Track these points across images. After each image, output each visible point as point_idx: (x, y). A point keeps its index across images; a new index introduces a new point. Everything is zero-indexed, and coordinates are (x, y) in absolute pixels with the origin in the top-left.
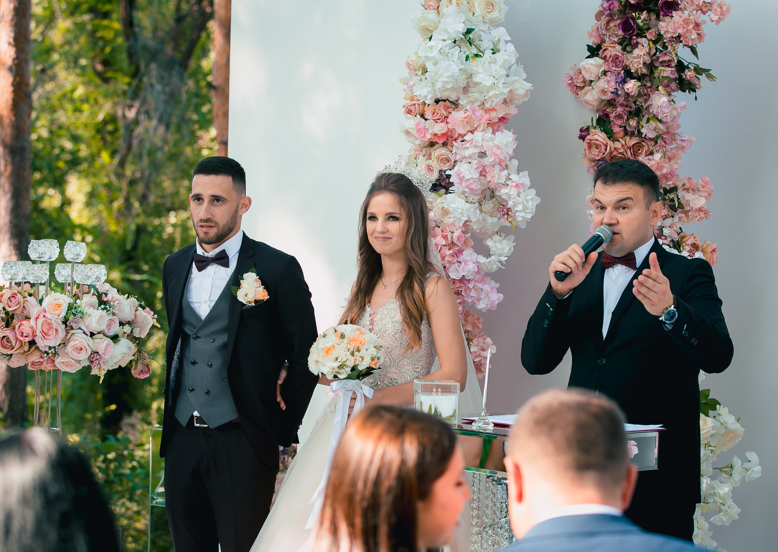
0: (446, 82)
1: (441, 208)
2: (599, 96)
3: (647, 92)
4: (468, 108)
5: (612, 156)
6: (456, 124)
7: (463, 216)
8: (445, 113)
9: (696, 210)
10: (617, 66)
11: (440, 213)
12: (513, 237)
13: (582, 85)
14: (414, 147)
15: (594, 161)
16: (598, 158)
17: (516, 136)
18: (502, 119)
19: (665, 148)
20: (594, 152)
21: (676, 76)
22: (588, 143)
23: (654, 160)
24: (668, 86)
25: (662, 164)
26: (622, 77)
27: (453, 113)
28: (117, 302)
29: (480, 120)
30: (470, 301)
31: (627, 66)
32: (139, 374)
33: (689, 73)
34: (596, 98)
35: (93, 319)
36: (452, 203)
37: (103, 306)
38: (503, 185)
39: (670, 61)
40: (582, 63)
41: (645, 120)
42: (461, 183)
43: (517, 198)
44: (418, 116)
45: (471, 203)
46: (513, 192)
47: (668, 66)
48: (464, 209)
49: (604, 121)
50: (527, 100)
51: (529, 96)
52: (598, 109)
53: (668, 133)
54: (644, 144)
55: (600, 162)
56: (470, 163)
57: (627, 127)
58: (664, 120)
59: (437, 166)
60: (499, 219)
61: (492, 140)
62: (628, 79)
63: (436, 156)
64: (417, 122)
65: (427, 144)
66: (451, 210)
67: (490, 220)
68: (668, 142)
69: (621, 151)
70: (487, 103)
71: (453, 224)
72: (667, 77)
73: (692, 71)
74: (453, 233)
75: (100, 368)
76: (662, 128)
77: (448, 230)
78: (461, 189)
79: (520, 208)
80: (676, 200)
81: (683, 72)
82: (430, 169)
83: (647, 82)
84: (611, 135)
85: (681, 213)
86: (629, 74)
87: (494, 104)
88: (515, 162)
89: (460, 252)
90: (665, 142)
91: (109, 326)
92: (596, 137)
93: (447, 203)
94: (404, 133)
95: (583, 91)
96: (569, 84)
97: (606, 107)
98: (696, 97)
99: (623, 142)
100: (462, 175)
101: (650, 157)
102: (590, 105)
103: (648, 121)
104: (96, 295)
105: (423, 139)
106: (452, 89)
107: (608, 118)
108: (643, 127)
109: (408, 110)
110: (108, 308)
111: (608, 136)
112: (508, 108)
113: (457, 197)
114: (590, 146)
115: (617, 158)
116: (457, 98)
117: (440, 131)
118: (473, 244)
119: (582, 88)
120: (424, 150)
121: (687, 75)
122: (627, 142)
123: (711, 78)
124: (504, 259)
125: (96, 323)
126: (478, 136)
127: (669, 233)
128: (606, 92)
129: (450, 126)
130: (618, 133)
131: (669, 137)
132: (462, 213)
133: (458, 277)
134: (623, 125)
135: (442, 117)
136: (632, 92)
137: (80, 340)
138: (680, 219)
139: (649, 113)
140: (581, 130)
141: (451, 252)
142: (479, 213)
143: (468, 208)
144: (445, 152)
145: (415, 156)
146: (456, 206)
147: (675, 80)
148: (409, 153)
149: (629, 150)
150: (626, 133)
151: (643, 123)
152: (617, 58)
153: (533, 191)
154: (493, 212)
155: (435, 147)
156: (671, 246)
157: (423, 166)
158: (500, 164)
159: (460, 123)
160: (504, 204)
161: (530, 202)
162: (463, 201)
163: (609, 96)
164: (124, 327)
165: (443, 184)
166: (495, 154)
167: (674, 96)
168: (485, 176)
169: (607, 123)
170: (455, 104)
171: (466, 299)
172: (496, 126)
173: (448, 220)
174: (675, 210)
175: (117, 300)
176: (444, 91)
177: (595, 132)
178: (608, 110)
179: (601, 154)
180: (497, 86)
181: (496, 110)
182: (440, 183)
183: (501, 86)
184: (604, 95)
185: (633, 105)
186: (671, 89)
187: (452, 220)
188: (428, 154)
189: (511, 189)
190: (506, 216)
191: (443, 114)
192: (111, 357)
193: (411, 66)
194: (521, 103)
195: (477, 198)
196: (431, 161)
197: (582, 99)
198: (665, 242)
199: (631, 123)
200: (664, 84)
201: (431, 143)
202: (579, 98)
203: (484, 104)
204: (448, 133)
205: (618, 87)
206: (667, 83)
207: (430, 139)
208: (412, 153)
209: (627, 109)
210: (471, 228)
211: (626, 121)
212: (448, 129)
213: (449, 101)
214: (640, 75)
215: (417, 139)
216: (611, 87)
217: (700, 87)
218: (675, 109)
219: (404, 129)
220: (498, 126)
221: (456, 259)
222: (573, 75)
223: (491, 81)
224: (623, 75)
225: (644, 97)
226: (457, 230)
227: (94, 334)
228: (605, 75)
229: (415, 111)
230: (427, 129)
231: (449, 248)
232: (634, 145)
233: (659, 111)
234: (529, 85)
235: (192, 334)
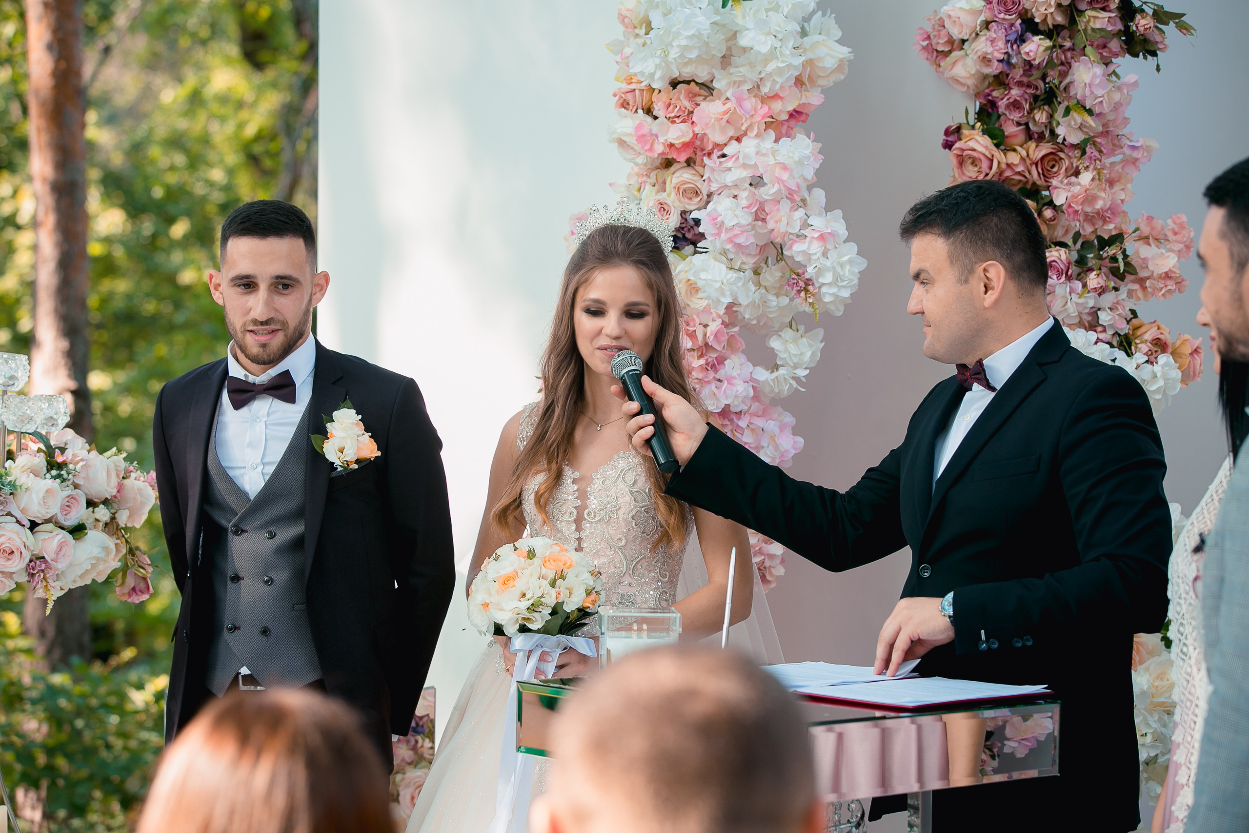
0: (686, 48)
1: (684, 281)
2: (978, 67)
3: (1066, 57)
4: (729, 95)
6: (707, 124)
7: (723, 294)
8: (687, 104)
9: (1160, 277)
10: (1007, 11)
11: (686, 289)
12: (820, 332)
13: (947, 49)
14: (636, 169)
17: (820, 145)
18: (795, 114)
19: (1100, 161)
20: (969, 172)
21: (1120, 26)
23: (1079, 184)
24: (1105, 47)
25: (1093, 192)
26: (1017, 31)
27: (703, 104)
28: (81, 464)
29: (752, 116)
31: (1026, 11)
32: (130, 595)
33: (1143, 22)
34: (973, 72)
35: (34, 496)
36: (702, 271)
37: (54, 472)
38: (798, 236)
40: (945, 8)
41: (1061, 109)
42: (719, 234)
43: (823, 260)
44: (640, 111)
45: (740, 270)
46: (816, 248)
47: (1104, 9)
48: (725, 281)
49: (989, 115)
50: (842, 77)
51: (846, 71)
52: (978, 93)
53: (1105, 133)
54: (1062, 155)
56: (735, 197)
57: (1031, 125)
58: (1097, 110)
59: (677, 204)
60: (792, 300)
61: (774, 153)
62: (1029, 35)
63: (673, 185)
64: (637, 122)
65: (658, 163)
66: (700, 284)
67: (773, 301)
68: (1105, 151)
69: (1020, 169)
70: (765, 86)
71: (707, 310)
72: (1101, 30)
73: (1148, 18)
74: (706, 326)
75: (46, 586)
76: (1093, 124)
77: (698, 321)
78: (718, 245)
79: (828, 278)
80: (1120, 257)
81: (1132, 19)
82: (663, 208)
83: (1064, 39)
84: (1000, 140)
85: (1134, 282)
86: (1030, 26)
87: (778, 87)
88: (820, 194)
89: (721, 361)
90: (1100, 151)
91: (67, 507)
92: (972, 144)
93: (692, 272)
94: (616, 144)
95: (948, 59)
96: (924, 48)
97: (991, 88)
98: (1158, 66)
99: (1024, 153)
100: (719, 219)
101: (1073, 179)
102: (963, 85)
103: (1067, 111)
104: (44, 452)
105: (649, 154)
106: (700, 60)
107: (995, 109)
108: (1058, 124)
109: (621, 101)
110: (65, 476)
111: (995, 142)
112: (807, 93)
113: (713, 261)
114: (961, 163)
115: (1013, 182)
116: (710, 76)
117: (678, 138)
118: (744, 347)
119: (946, 54)
120: (653, 174)
121: (1139, 26)
122: (1031, 152)
123: (1186, 29)
124: (802, 373)
125: (39, 504)
126: (749, 145)
127: (1110, 320)
128: (990, 61)
129: (697, 130)
130: (1014, 136)
131: (1108, 142)
132: (721, 291)
133: (717, 408)
134: (1024, 120)
135: (684, 112)
136: (1034, 59)
137: (9, 534)
138: (1130, 294)
139: (1069, 98)
140: (947, 132)
141: (702, 362)
142: (753, 288)
143: (733, 280)
144: (690, 177)
145: (637, 186)
146: (709, 277)
147: (1118, 34)
148: (628, 181)
149: (1034, 166)
150: (1029, 135)
151: (1058, 116)
153: (853, 247)
154: (781, 287)
155: (672, 169)
156: (1115, 343)
157: (651, 205)
158: (790, 197)
159: (716, 123)
160: (800, 271)
161: (848, 267)
162: (724, 267)
163: (995, 68)
164: (96, 509)
165: (689, 236)
166: (779, 180)
167: (1116, 66)
168: (764, 220)
169: (994, 117)
170: (707, 88)
172: (785, 127)
173: (699, 303)
174: (1122, 278)
175: (82, 460)
176: (686, 64)
177: (970, 135)
178: (995, 94)
180: (781, 53)
181: (781, 98)
182: (684, 235)
183: (788, 53)
184: (988, 65)
185: (1041, 84)
186: (1110, 51)
187: (704, 303)
188: (660, 181)
189: (810, 243)
190: (803, 294)
191: (686, 108)
192: (71, 565)
193: (626, 20)
194: (831, 85)
195: (751, 262)
196: (665, 194)
197: (948, 74)
198: (1102, 336)
199: (1037, 117)
200: (1095, 44)
201: (664, 160)
202: (943, 73)
203: (758, 86)
204: (693, 143)
205: (1010, 50)
206: (1101, 41)
207: (663, 153)
208: (633, 181)
209: (1028, 91)
210: (740, 317)
211: (1028, 113)
212: (695, 135)
213: (697, 83)
214: (1051, 26)
215: (640, 154)
216: (997, 51)
217: (1166, 47)
218: (1119, 89)
219: (615, 136)
220: (788, 127)
221: (711, 375)
222: (930, 30)
223: (769, 43)
224: (1019, 28)
225: (1060, 68)
226: (714, 320)
227: (38, 525)
228: (987, 28)
229: (635, 102)
230: (657, 136)
231: (699, 354)
232: (1043, 158)
233: (1087, 92)
234: (846, 49)
235: (230, 526)
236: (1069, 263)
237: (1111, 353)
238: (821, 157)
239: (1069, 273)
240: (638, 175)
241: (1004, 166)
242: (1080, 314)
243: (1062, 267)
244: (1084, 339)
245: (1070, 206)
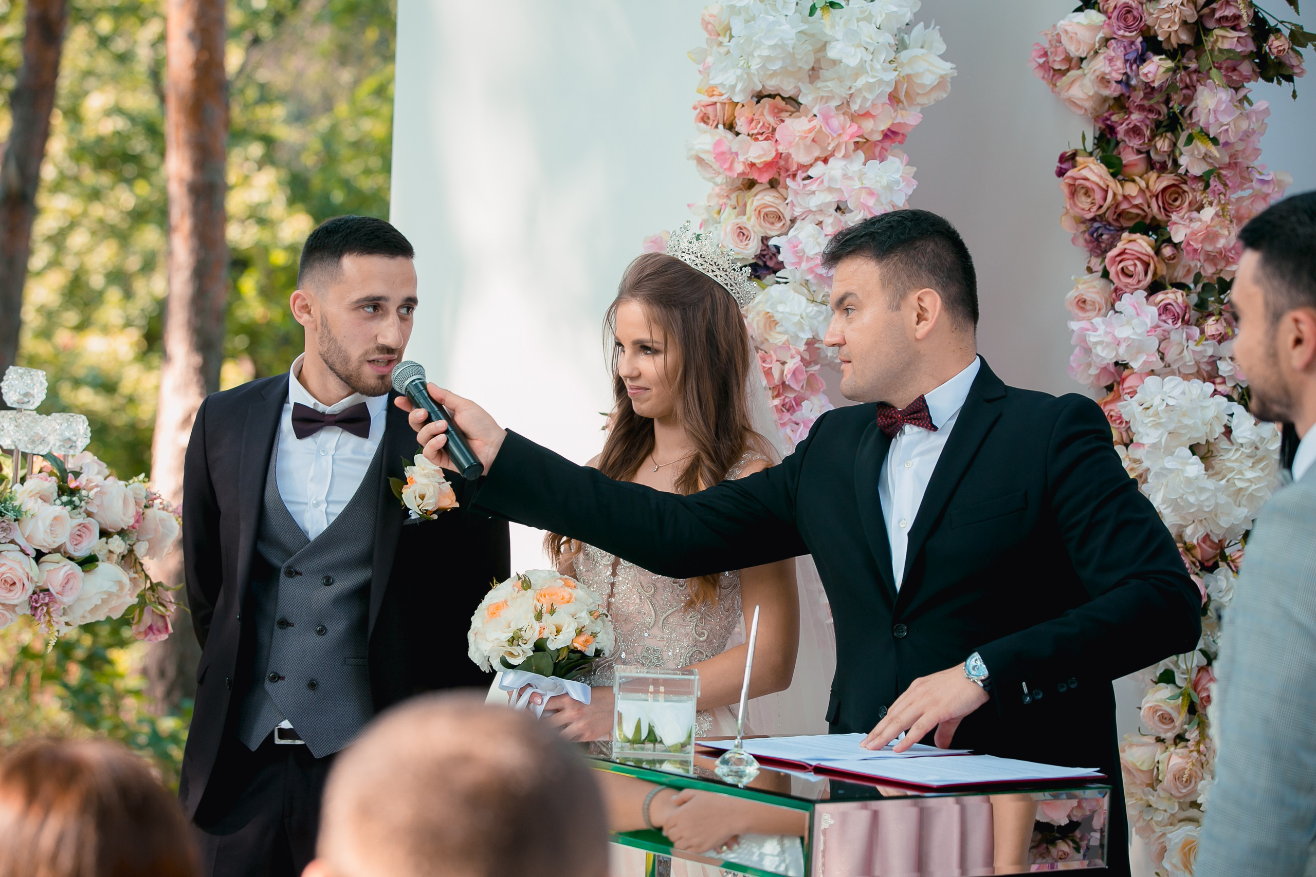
0: (768, 59)
1: (763, 313)
2: (1096, 88)
3: (1191, 79)
4: (815, 111)
5: (1118, 211)
6: (791, 143)
7: (802, 329)
8: (770, 120)
10: (1128, 28)
11: (762, 324)
13: (1064, 68)
14: (717, 190)
15: (1084, 223)
16: (1089, 216)
17: (915, 169)
18: (890, 135)
19: (1225, 195)
20: (1082, 203)
21: (1251, 47)
22: (1070, 185)
23: (1200, 220)
24: (1234, 69)
25: (1215, 229)
26: (1137, 50)
27: (788, 121)
28: (96, 490)
29: (840, 135)
31: (1149, 28)
32: (145, 634)
33: (1276, 43)
34: (1091, 93)
35: (40, 523)
36: (780, 303)
37: (65, 498)
39: (1238, 17)
40: (1062, 22)
41: (1183, 136)
42: (799, 263)
44: (721, 126)
45: (823, 303)
47: (1234, 28)
48: (804, 315)
49: (1108, 142)
50: (945, 95)
51: (949, 88)
52: (1098, 117)
53: (1233, 165)
54: (1185, 187)
55: (1096, 225)
56: (819, 223)
57: (1152, 154)
58: (1222, 139)
59: (758, 228)
61: (861, 176)
62: (1150, 54)
63: (753, 208)
64: (717, 138)
65: (739, 183)
66: (777, 317)
68: (1230, 184)
69: (1138, 201)
70: (855, 103)
71: (786, 346)
72: (1229, 51)
73: (1282, 38)
74: (784, 363)
75: (49, 621)
76: (1218, 154)
77: (775, 358)
78: (798, 275)
81: (1266, 40)
82: (742, 233)
83: (1190, 60)
84: (1117, 169)
86: (1152, 45)
87: (868, 104)
89: (799, 401)
90: (1225, 185)
91: (79, 535)
92: (1085, 173)
93: (769, 304)
94: (695, 162)
95: (1064, 78)
96: (1041, 66)
97: (1111, 111)
98: (1294, 92)
99: (1143, 184)
100: (800, 247)
101: (1195, 214)
102: (1080, 107)
103: (1190, 140)
104: (56, 475)
105: (729, 174)
106: (785, 72)
107: (1114, 135)
108: (1181, 154)
109: (702, 115)
110: (77, 502)
111: (1111, 171)
112: (904, 112)
113: (792, 292)
114: (1074, 191)
115: (1131, 216)
116: (797, 90)
117: (759, 157)
118: (825, 387)
119: (1063, 73)
120: (734, 196)
121: (1272, 47)
122: (1151, 183)
125: (45, 531)
126: (836, 166)
127: (1231, 370)
128: (1109, 82)
129: (781, 149)
130: (1134, 165)
131: (1235, 175)
132: (801, 326)
134: (1144, 148)
135: (768, 128)
136: (1153, 81)
137: (12, 564)
139: (1193, 125)
140: (1063, 159)
141: (777, 402)
143: (813, 313)
144: (772, 199)
145: (717, 208)
146: (788, 310)
147: (1250, 56)
148: (708, 202)
149: (1154, 199)
150: (1151, 165)
151: (1181, 144)
152: (1129, 12)
155: (754, 190)
156: (1235, 396)
157: (729, 229)
159: (801, 142)
162: (803, 300)
163: (1114, 91)
164: (110, 540)
165: (771, 264)
166: (865, 207)
167: (1247, 91)
169: (1113, 144)
170: (793, 101)
172: (877, 148)
173: (777, 338)
175: (97, 486)
176: (770, 76)
177: (1085, 162)
178: (1114, 118)
179: (1095, 208)
180: (872, 68)
181: (873, 117)
182: (765, 263)
183: (879, 67)
184: (1107, 87)
185: (1164, 109)
186: (1241, 74)
187: (784, 338)
188: (741, 204)
191: (770, 125)
192: (78, 599)
193: (710, 27)
194: (933, 103)
196: (745, 218)
197: (1065, 95)
198: (1220, 388)
199: (1159, 145)
200: (1224, 66)
201: (746, 181)
202: (1059, 94)
203: (848, 102)
204: (777, 162)
205: (1128, 70)
206: (1229, 63)
207: (743, 173)
208: (714, 202)
209: (1151, 116)
210: (822, 355)
211: (1150, 140)
212: (779, 155)
213: (783, 98)
214: (1176, 46)
215: (719, 173)
216: (1116, 71)
217: (1303, 71)
218: (1248, 116)
219: (693, 153)
220: (882, 148)
221: (787, 416)
222: (1047, 45)
223: (859, 56)
224: (1139, 46)
225: (1184, 91)
226: (792, 357)
227: (44, 554)
228: (1106, 46)
229: (716, 116)
230: (737, 154)
231: (776, 393)
232: (1164, 190)
233: (1212, 119)
234: (949, 65)
235: (284, 567)
236: (1186, 307)
237: (1229, 408)
238: (915, 182)
239: (1186, 318)
240: (718, 196)
241: (1120, 198)
242: (1197, 363)
243: (1178, 310)
244: (1199, 391)
245: (1188, 244)
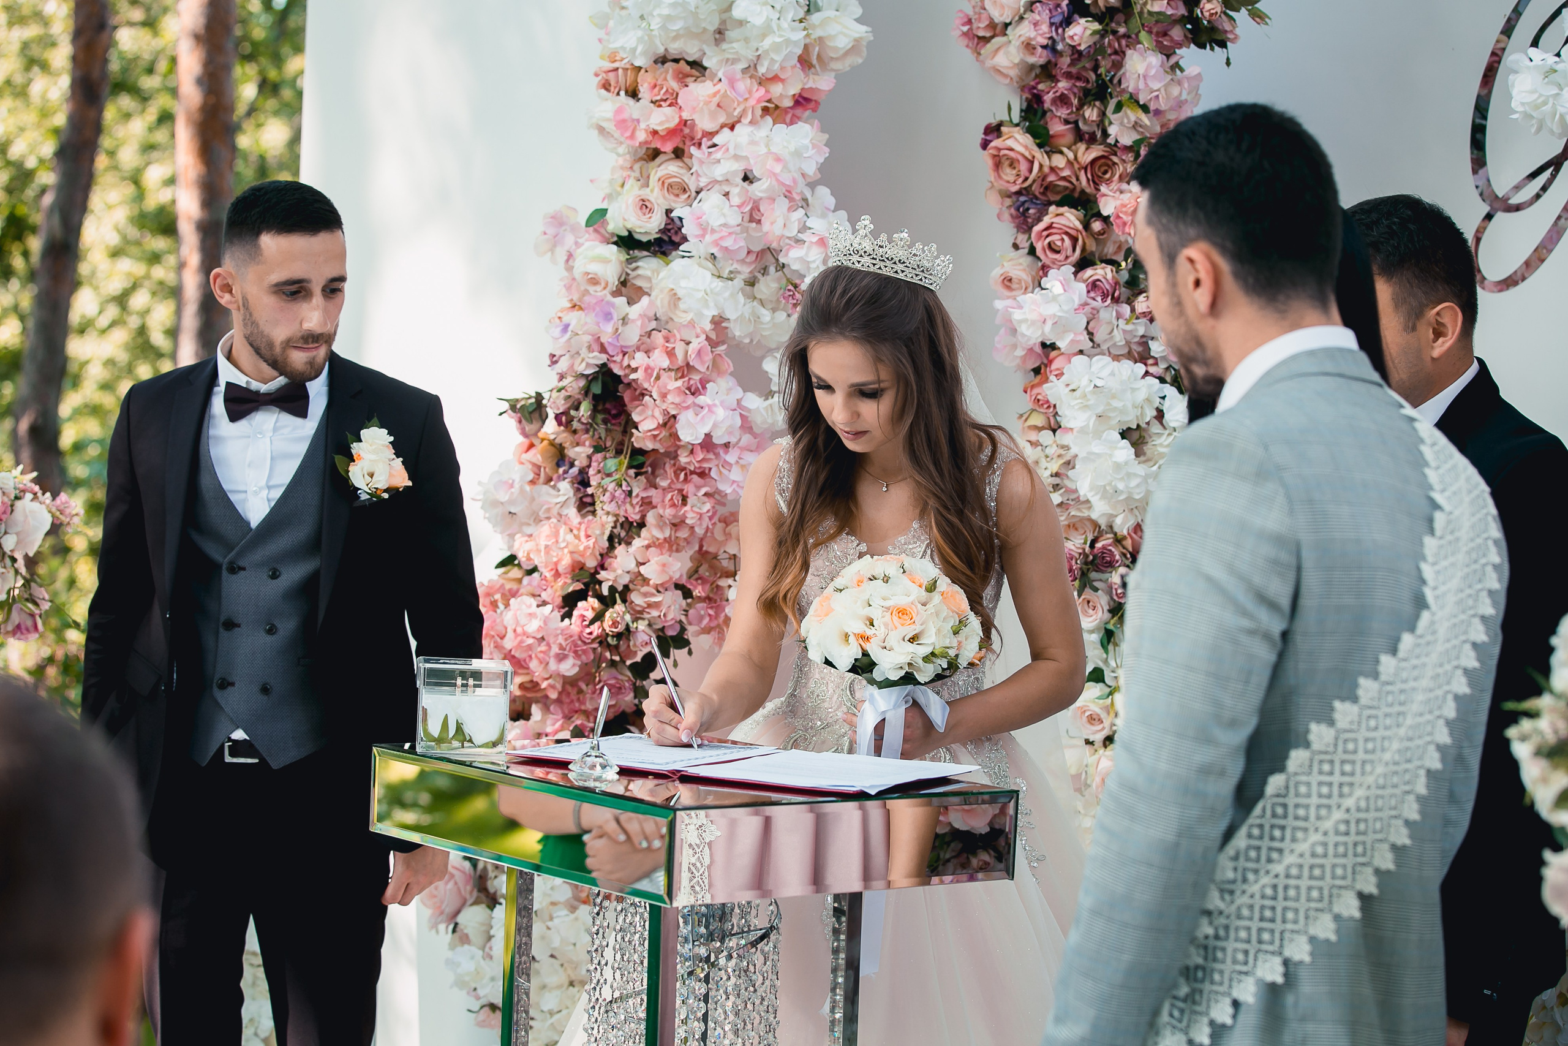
0: (668, 18)
1: (667, 291)
2: (1021, 55)
3: (1120, 45)
4: (720, 75)
5: (1045, 184)
6: (694, 109)
7: (706, 306)
8: (674, 85)
11: (666, 302)
13: (988, 35)
14: (620, 161)
15: (1009, 196)
16: (1015, 189)
17: (827, 136)
18: (802, 101)
20: (1006, 175)
21: (1182, 11)
22: (994, 156)
23: (1131, 192)
24: (1165, 34)
26: (1063, 13)
27: (693, 86)
29: (746, 99)
30: (729, 491)
32: (14, 633)
33: (1208, 6)
34: (1017, 61)
36: (684, 278)
38: (795, 241)
41: (1113, 105)
42: (703, 236)
44: (622, 93)
45: (729, 279)
48: (709, 291)
49: (1035, 112)
50: (860, 61)
51: (865, 53)
52: (1024, 87)
54: (1115, 159)
55: (1022, 199)
56: (726, 193)
57: (1081, 124)
58: (1152, 106)
59: (661, 201)
61: (767, 141)
62: (1076, 16)
63: (657, 179)
64: (618, 105)
65: (642, 152)
66: (680, 293)
67: (766, 315)
69: (1066, 173)
70: (762, 65)
71: (691, 324)
72: (1159, 14)
74: (688, 343)
76: (1148, 123)
77: (678, 337)
78: (702, 247)
82: (645, 206)
83: (1119, 24)
84: (1044, 140)
86: (1078, 8)
87: (776, 66)
88: (825, 193)
89: (703, 384)
92: (1010, 143)
94: (596, 132)
95: (989, 46)
96: (965, 34)
97: (1038, 80)
98: (1228, 59)
99: (1071, 155)
100: (704, 218)
101: (1123, 187)
102: (1006, 76)
103: (1119, 107)
105: (629, 142)
106: (689, 34)
107: (1041, 105)
108: (1111, 123)
109: (604, 81)
111: (1038, 141)
112: (816, 77)
113: (696, 267)
114: (998, 164)
115: (1058, 189)
116: (701, 53)
117: (661, 123)
118: (732, 369)
119: (986, 40)
120: (637, 167)
121: (1204, 11)
122: (1080, 154)
123: (1260, 17)
126: (743, 132)
128: (1034, 48)
129: (685, 115)
130: (1061, 135)
132: (705, 303)
133: (696, 438)
134: (1073, 118)
135: (672, 94)
136: (1079, 45)
139: (1121, 91)
140: (988, 130)
141: (679, 384)
142: (744, 301)
143: (718, 289)
144: (676, 170)
145: (620, 181)
146: (691, 285)
147: (1182, 21)
148: (612, 174)
149: (1083, 172)
150: (1079, 136)
151: (1110, 113)
154: (778, 301)
155: (658, 160)
156: (1168, 379)
157: (630, 201)
158: (788, 195)
159: (705, 107)
160: (798, 282)
162: (708, 274)
163: (1039, 58)
165: (676, 239)
166: (773, 174)
167: (1179, 57)
168: (759, 222)
169: (1039, 114)
170: (697, 67)
171: (722, 487)
172: (789, 116)
173: (682, 317)
176: (672, 38)
177: (1010, 133)
178: (1041, 87)
179: (1020, 180)
180: (779, 28)
181: (782, 81)
182: (670, 237)
183: (787, 26)
184: (1033, 54)
185: (1092, 77)
186: (1172, 40)
187: (688, 316)
188: (645, 175)
189: (809, 249)
191: (673, 90)
194: (848, 69)
195: (746, 271)
196: (648, 190)
197: (989, 63)
198: (1152, 370)
199: (1087, 115)
200: (1155, 30)
201: (650, 152)
202: (983, 62)
203: (755, 65)
204: (682, 130)
205: (1054, 34)
206: (1160, 27)
207: (646, 142)
208: (619, 175)
209: (1078, 84)
210: (729, 335)
211: (1078, 109)
212: (683, 122)
213: (688, 63)
214: (1104, 9)
215: (621, 143)
216: (1041, 35)
217: (1236, 37)
218: (1179, 83)
219: (594, 121)
220: (793, 115)
221: (690, 399)
222: (970, 12)
223: (765, 14)
224: (1065, 9)
225: (1113, 57)
226: (698, 337)
228: (1031, 10)
229: (617, 82)
230: (638, 121)
231: (680, 375)
232: (1094, 161)
233: (1141, 85)
234: (863, 29)
235: (226, 563)
236: (1117, 283)
237: (1161, 390)
238: (827, 150)
239: (1116, 294)
240: (622, 168)
241: (1046, 170)
242: (1128, 343)
243: (1108, 287)
244: (1129, 372)
245: (1118, 217)
